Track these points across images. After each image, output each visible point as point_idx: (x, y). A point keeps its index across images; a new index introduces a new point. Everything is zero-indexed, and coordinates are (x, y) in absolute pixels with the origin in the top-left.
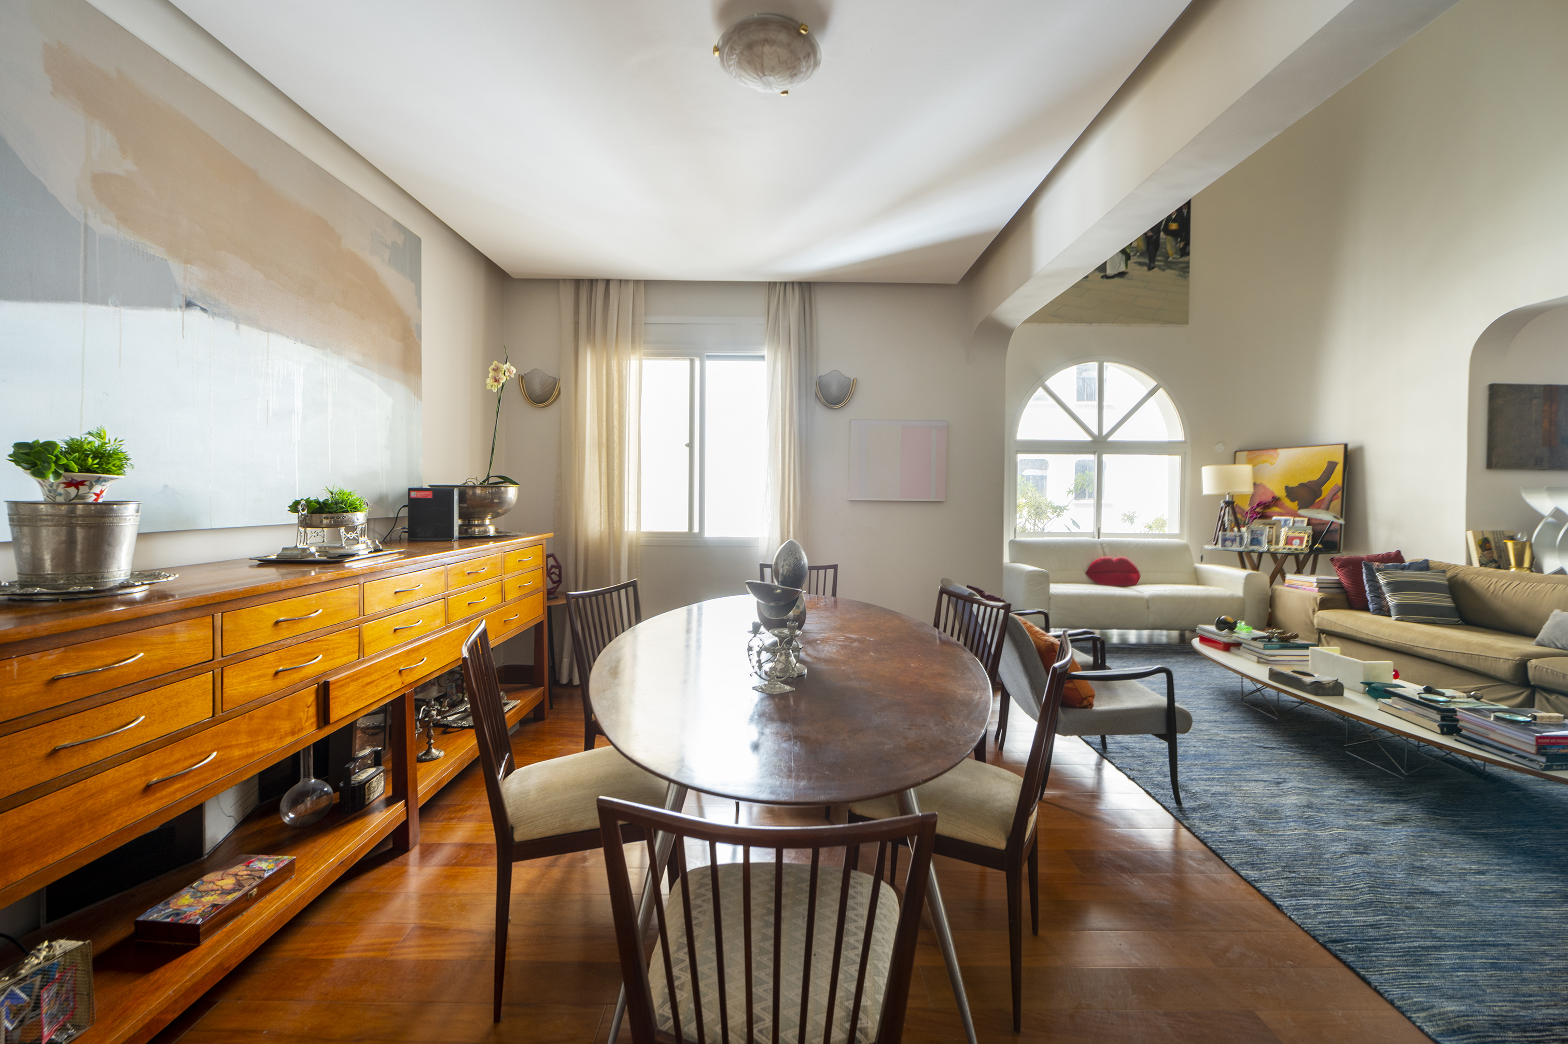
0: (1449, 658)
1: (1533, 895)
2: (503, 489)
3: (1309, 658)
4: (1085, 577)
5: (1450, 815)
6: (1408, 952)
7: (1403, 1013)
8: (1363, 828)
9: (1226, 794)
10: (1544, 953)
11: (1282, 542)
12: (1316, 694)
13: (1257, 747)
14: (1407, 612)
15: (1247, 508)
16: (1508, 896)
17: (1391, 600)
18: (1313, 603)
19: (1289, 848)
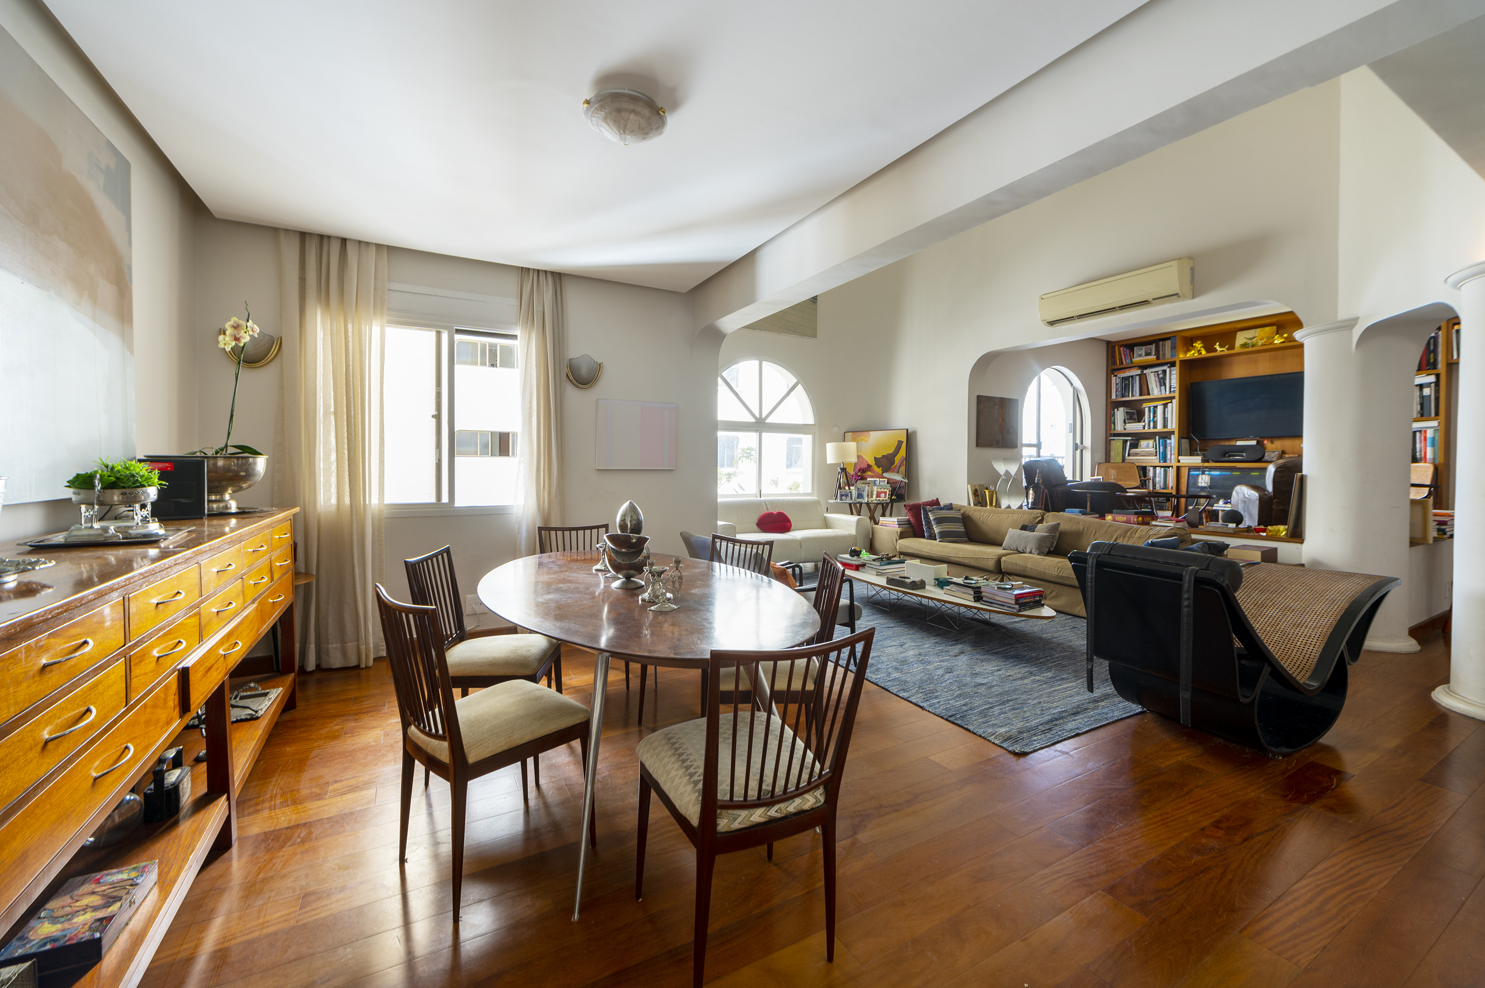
0: (966, 561)
1: (1020, 676)
2: (251, 460)
3: (905, 569)
4: (756, 527)
5: (981, 646)
6: (981, 712)
7: (985, 739)
8: (947, 660)
9: (879, 657)
10: (1029, 699)
11: (874, 496)
12: (913, 589)
13: (884, 628)
14: (946, 536)
15: (852, 473)
16: (1011, 678)
17: (936, 530)
18: (896, 535)
19: (918, 677)
